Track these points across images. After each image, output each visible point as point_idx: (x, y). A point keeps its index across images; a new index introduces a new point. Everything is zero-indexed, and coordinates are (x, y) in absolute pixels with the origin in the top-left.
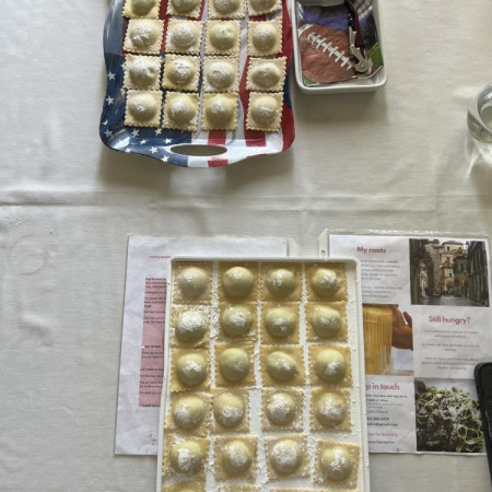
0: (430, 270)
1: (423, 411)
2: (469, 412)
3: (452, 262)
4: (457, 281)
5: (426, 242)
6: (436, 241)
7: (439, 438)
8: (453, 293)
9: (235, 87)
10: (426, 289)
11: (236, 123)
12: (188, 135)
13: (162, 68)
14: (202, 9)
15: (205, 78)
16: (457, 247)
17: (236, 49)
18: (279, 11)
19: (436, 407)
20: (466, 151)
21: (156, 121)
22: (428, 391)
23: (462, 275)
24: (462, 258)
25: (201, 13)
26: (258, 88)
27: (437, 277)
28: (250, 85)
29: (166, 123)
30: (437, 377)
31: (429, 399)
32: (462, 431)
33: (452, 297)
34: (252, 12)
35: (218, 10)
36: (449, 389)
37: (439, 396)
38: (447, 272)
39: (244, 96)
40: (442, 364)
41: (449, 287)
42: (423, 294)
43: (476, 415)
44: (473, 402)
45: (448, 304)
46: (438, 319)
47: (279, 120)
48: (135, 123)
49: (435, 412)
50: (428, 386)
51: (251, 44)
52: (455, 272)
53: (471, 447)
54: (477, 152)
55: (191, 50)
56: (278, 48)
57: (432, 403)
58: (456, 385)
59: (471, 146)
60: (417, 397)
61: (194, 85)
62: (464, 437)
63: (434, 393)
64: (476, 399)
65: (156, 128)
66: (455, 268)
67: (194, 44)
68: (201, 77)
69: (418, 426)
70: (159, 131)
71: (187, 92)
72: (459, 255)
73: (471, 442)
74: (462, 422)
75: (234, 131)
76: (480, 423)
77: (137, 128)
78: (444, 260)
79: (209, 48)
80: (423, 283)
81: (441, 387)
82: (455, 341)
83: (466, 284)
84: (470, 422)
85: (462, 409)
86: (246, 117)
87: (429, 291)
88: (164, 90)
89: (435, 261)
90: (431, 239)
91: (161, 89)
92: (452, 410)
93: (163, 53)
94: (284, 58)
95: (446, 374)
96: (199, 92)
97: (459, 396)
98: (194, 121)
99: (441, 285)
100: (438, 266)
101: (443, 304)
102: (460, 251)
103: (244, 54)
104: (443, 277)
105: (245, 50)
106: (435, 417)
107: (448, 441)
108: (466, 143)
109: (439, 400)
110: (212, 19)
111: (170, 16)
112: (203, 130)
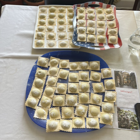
0: (120, 78)
1: (120, 116)
2: (134, 118)
3: (126, 77)
4: (128, 82)
5: (119, 72)
6: (122, 72)
7: (125, 124)
8: (127, 85)
9: (105, 34)
10: (119, 83)
11: (106, 42)
12: (93, 44)
13: (86, 29)
14: (95, 18)
15: (97, 32)
16: (127, 73)
17: (104, 26)
18: (114, 19)
19: (124, 115)
20: (128, 52)
21: (85, 40)
22: (121, 111)
23: (129, 81)
24: (129, 76)
25: (95, 19)
26: (111, 35)
27: (122, 80)
28: (108, 34)
29: (88, 41)
30: (123, 107)
31: (121, 113)
32: (132, 123)
33: (127, 86)
34: (107, 19)
35: (99, 19)
36: (127, 111)
37: (125, 112)
38: (125, 79)
39: (107, 36)
40: (125, 103)
41: (126, 83)
42: (119, 84)
43: (136, 119)
44: (135, 115)
45: (126, 88)
46: (123, 91)
47: (117, 41)
48: (80, 41)
49: (123, 117)
50: (121, 109)
51: (108, 25)
52: (127, 79)
53: (135, 128)
54: (131, 52)
55: (93, 26)
56: (115, 26)
57: (122, 114)
58: (129, 110)
59: (129, 51)
60: (118, 112)
61: (94, 33)
62: (133, 125)
63: (123, 111)
64: (136, 114)
65: (85, 42)
66: (127, 78)
67: (94, 25)
68: (96, 32)
69: (118, 120)
70: (86, 43)
71: (93, 35)
72: (128, 75)
73: (135, 127)
74: (132, 120)
75: (105, 43)
76: (137, 121)
77: (80, 42)
78: (124, 76)
79: (98, 26)
80: (118, 82)
81: (125, 110)
82: (128, 97)
83: (130, 83)
84: (134, 121)
85: (131, 116)
86: (108, 41)
87: (120, 84)
88: (87, 34)
89: (122, 77)
90: (120, 71)
91: (86, 34)
92: (128, 116)
93: (86, 26)
94: (117, 28)
95: (126, 106)
96: (96, 35)
97: (130, 113)
98: (95, 41)
99: (124, 83)
100: (122, 78)
101: (124, 87)
102: (128, 74)
103: (106, 28)
104: (124, 81)
105: (107, 27)
106: (123, 118)
107: (128, 125)
108: (128, 50)
109: (124, 113)
110: (98, 20)
111: (87, 19)
112: (97, 43)
